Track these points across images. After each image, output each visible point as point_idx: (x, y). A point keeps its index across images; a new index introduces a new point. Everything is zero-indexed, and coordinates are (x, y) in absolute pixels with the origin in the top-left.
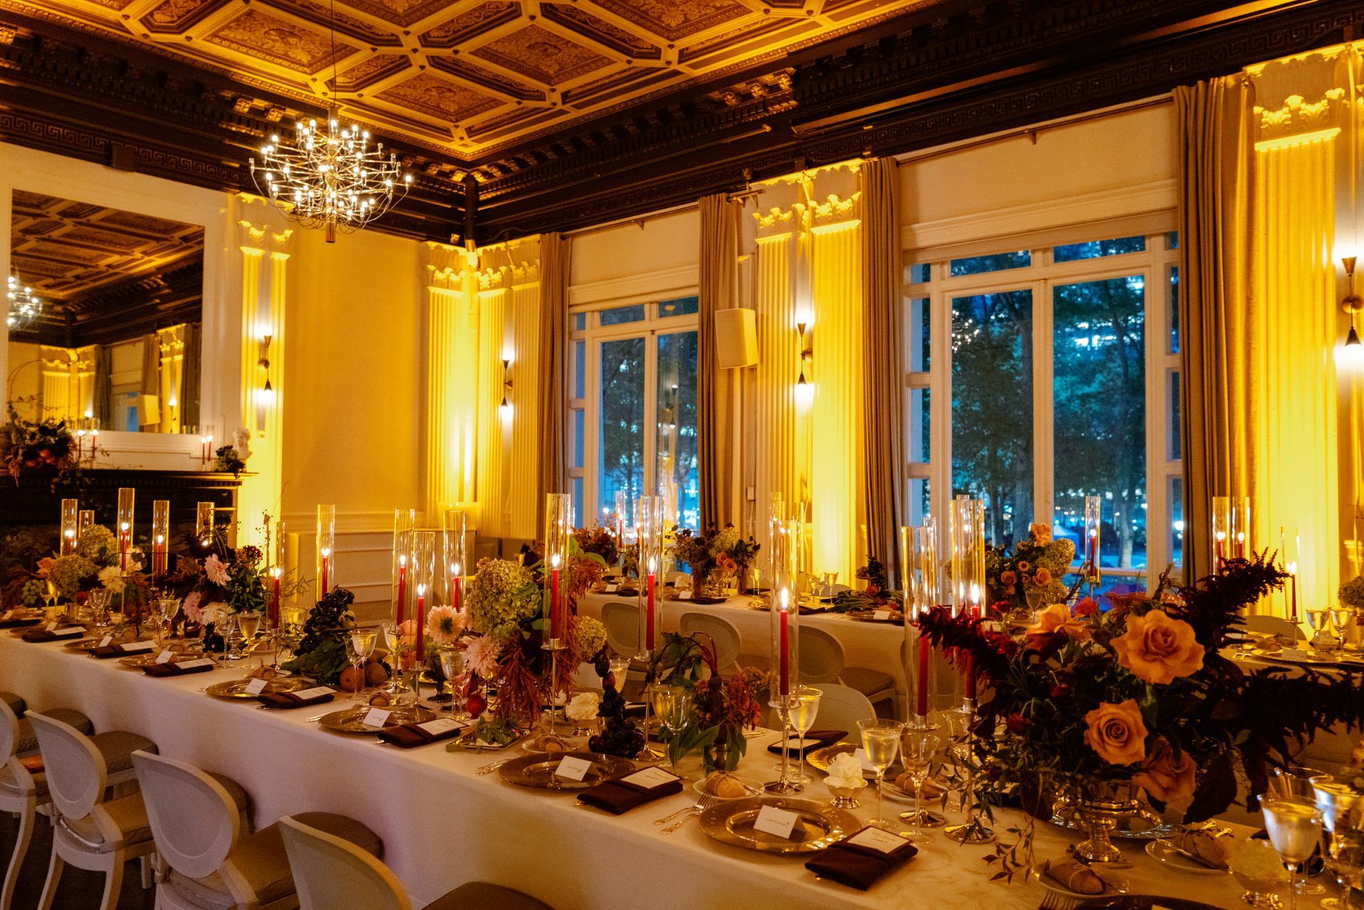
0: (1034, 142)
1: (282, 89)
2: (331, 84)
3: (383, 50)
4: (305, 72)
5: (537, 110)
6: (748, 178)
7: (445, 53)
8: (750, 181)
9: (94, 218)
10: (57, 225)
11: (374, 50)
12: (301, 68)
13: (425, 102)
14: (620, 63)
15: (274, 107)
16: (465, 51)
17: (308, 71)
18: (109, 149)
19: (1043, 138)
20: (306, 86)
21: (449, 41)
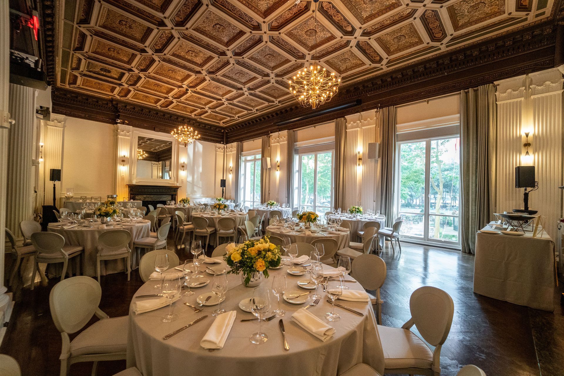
2: (195, 115)
3: (202, 110)
4: (190, 113)
5: (234, 119)
7: (214, 110)
8: (270, 133)
9: (152, 140)
10: (147, 141)
13: (214, 118)
14: (246, 112)
16: (217, 109)
18: (155, 128)
19: (316, 127)
20: (190, 115)
21: (214, 108)
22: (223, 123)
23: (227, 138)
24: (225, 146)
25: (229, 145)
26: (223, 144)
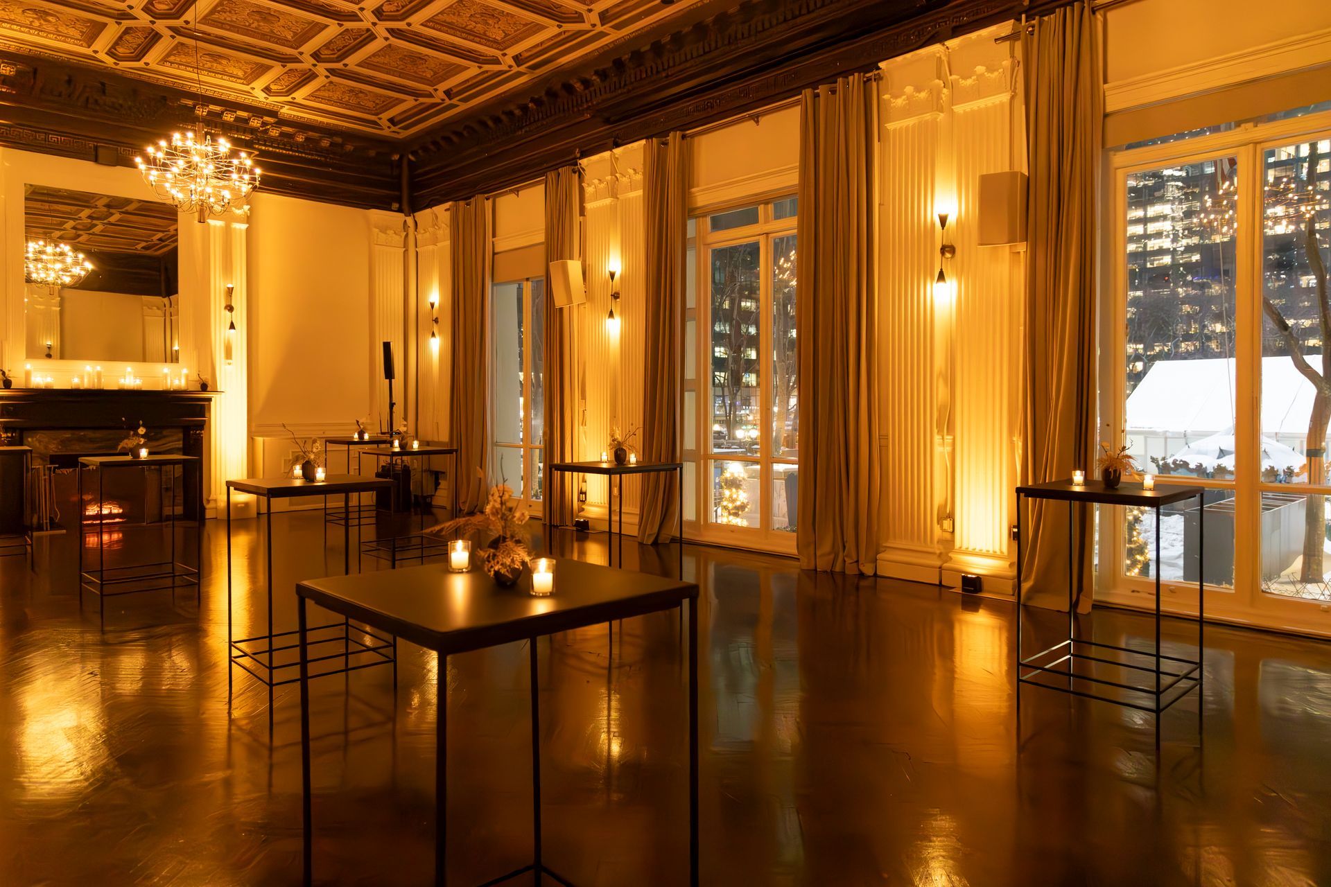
0: (757, 122)
1: (232, 97)
2: (267, 90)
3: (291, 66)
4: (243, 84)
5: (432, 106)
6: (578, 155)
7: (339, 65)
8: (580, 158)
11: (284, 66)
12: (239, 81)
13: (347, 101)
14: (473, 70)
15: (226, 110)
16: (352, 61)
17: (245, 82)
18: (95, 149)
19: (763, 120)
20: (249, 93)
21: (337, 58)
22: (391, 120)
23: (415, 186)
24: (410, 220)
25: (424, 215)
26: (400, 210)
